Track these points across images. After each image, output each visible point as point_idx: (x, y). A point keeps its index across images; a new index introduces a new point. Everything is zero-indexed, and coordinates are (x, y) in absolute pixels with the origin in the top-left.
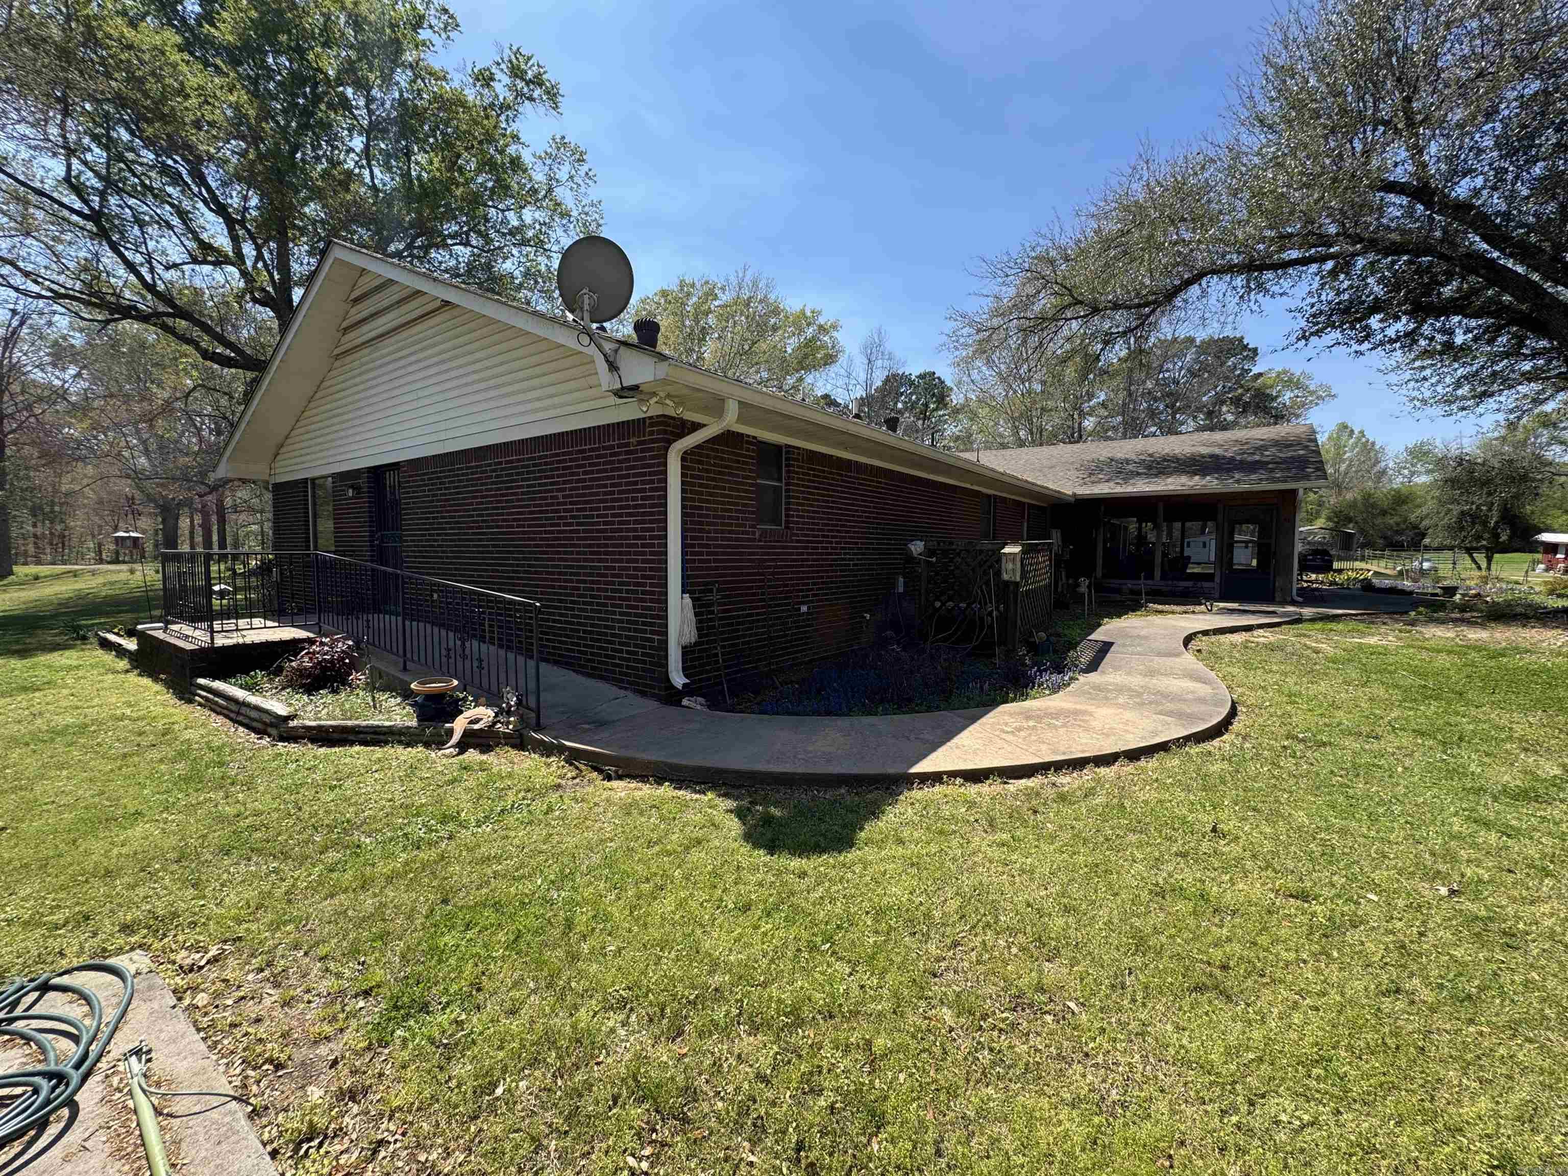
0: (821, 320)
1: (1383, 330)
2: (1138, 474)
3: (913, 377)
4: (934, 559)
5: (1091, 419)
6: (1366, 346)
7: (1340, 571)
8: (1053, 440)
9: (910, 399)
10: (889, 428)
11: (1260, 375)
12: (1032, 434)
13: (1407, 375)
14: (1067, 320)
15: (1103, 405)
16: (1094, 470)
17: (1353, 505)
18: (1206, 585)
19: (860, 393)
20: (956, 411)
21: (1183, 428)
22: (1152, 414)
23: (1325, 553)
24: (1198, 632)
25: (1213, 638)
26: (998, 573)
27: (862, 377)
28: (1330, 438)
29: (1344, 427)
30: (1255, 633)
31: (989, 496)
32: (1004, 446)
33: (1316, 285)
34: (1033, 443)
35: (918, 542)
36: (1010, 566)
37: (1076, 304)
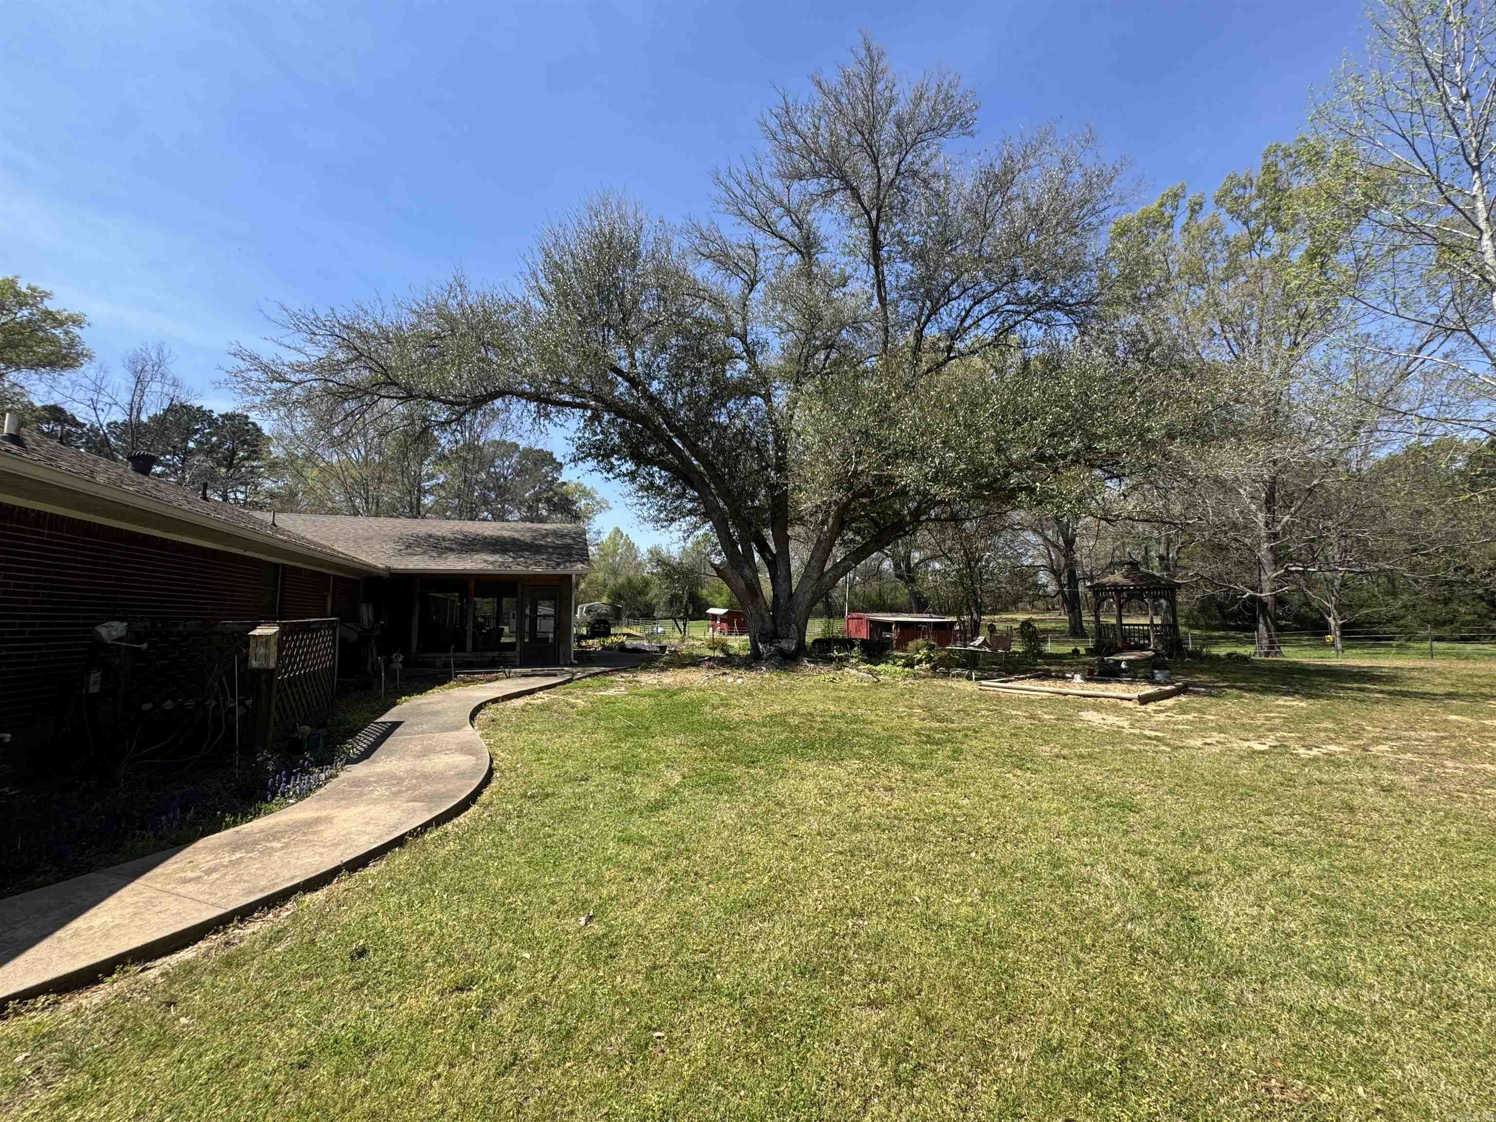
0: (49, 305)
1: (619, 466)
2: (452, 550)
3: (215, 415)
4: (144, 646)
5: (432, 497)
6: (611, 475)
7: (615, 635)
8: (392, 512)
9: (209, 440)
10: (137, 469)
11: (564, 484)
12: (367, 503)
13: (635, 501)
14: (381, 397)
15: (442, 486)
16: (412, 545)
17: (622, 586)
18: (509, 654)
19: (119, 416)
20: (273, 466)
21: (509, 517)
22: (486, 501)
23: (605, 622)
24: (488, 701)
25: (501, 706)
26: (245, 659)
27: (125, 398)
28: (610, 538)
29: (617, 531)
30: (536, 695)
31: (276, 566)
32: (334, 512)
33: (582, 425)
34: (368, 513)
35: (116, 624)
36: (262, 651)
37: (390, 384)
